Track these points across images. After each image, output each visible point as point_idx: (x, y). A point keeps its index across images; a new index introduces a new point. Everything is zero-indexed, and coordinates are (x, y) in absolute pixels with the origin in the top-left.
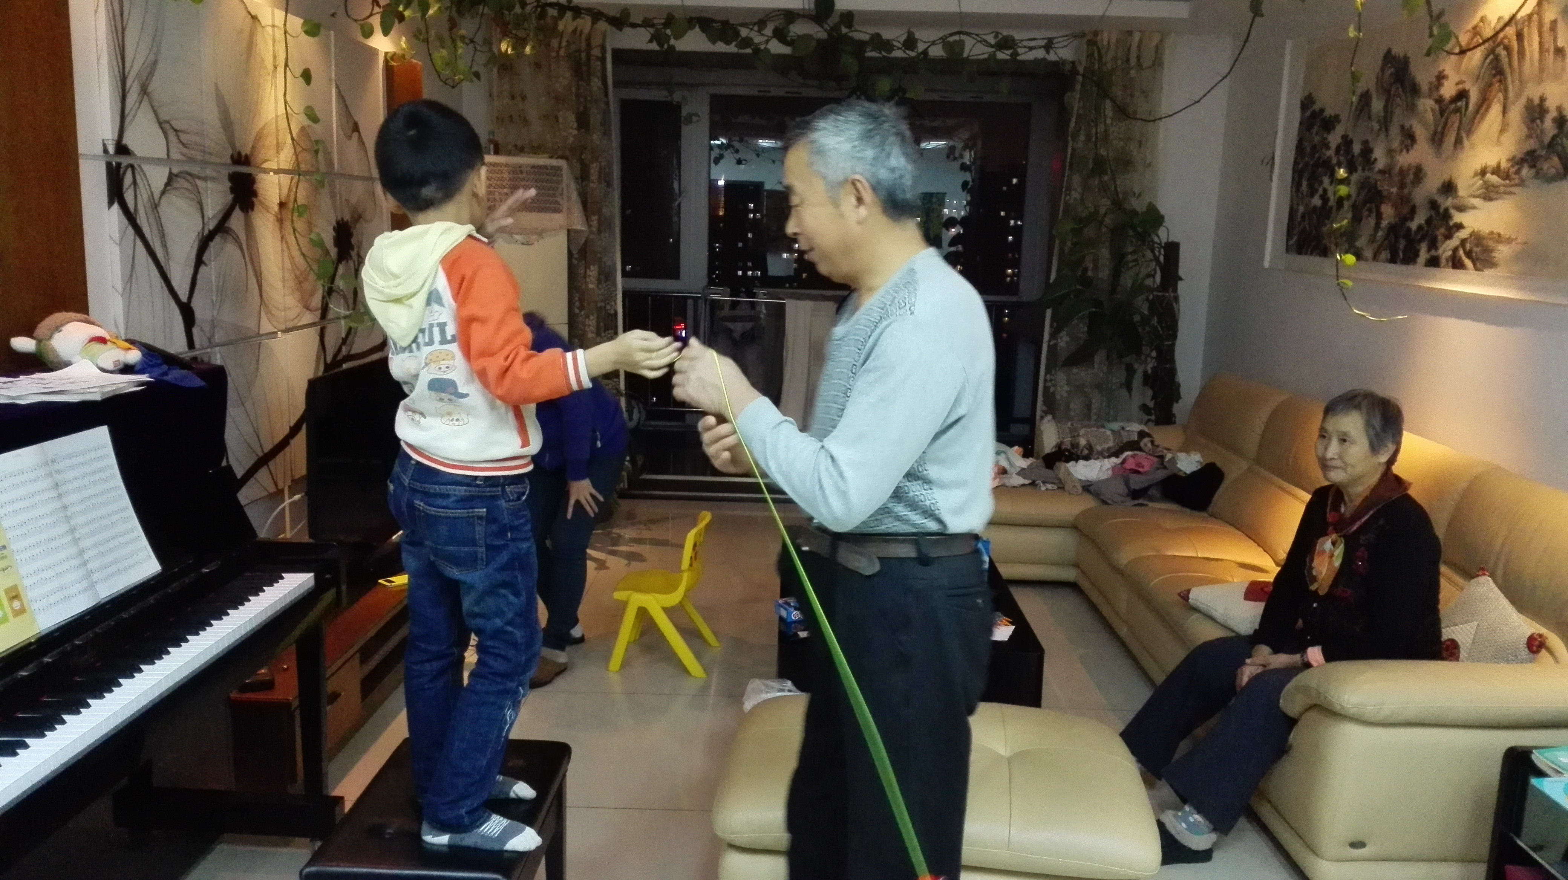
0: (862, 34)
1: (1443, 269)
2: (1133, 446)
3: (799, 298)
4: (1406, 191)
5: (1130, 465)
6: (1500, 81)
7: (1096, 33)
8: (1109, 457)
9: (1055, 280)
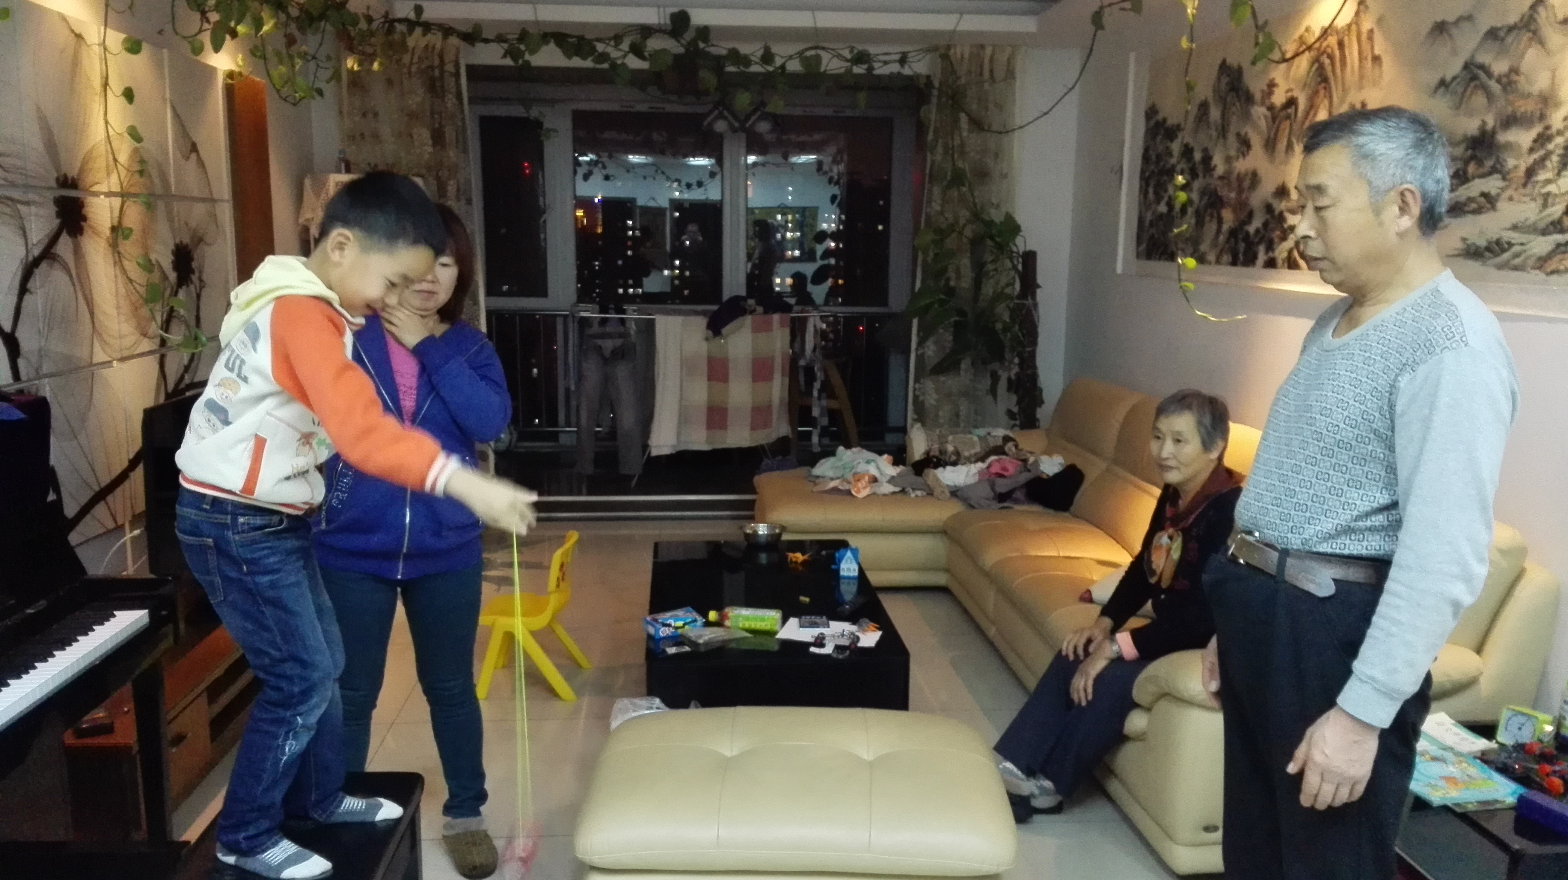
0: (720, 49)
1: (1281, 270)
2: (999, 450)
3: (667, 313)
4: (1244, 196)
5: (995, 469)
6: (1325, 88)
7: (949, 47)
8: (976, 462)
9: (920, 289)
